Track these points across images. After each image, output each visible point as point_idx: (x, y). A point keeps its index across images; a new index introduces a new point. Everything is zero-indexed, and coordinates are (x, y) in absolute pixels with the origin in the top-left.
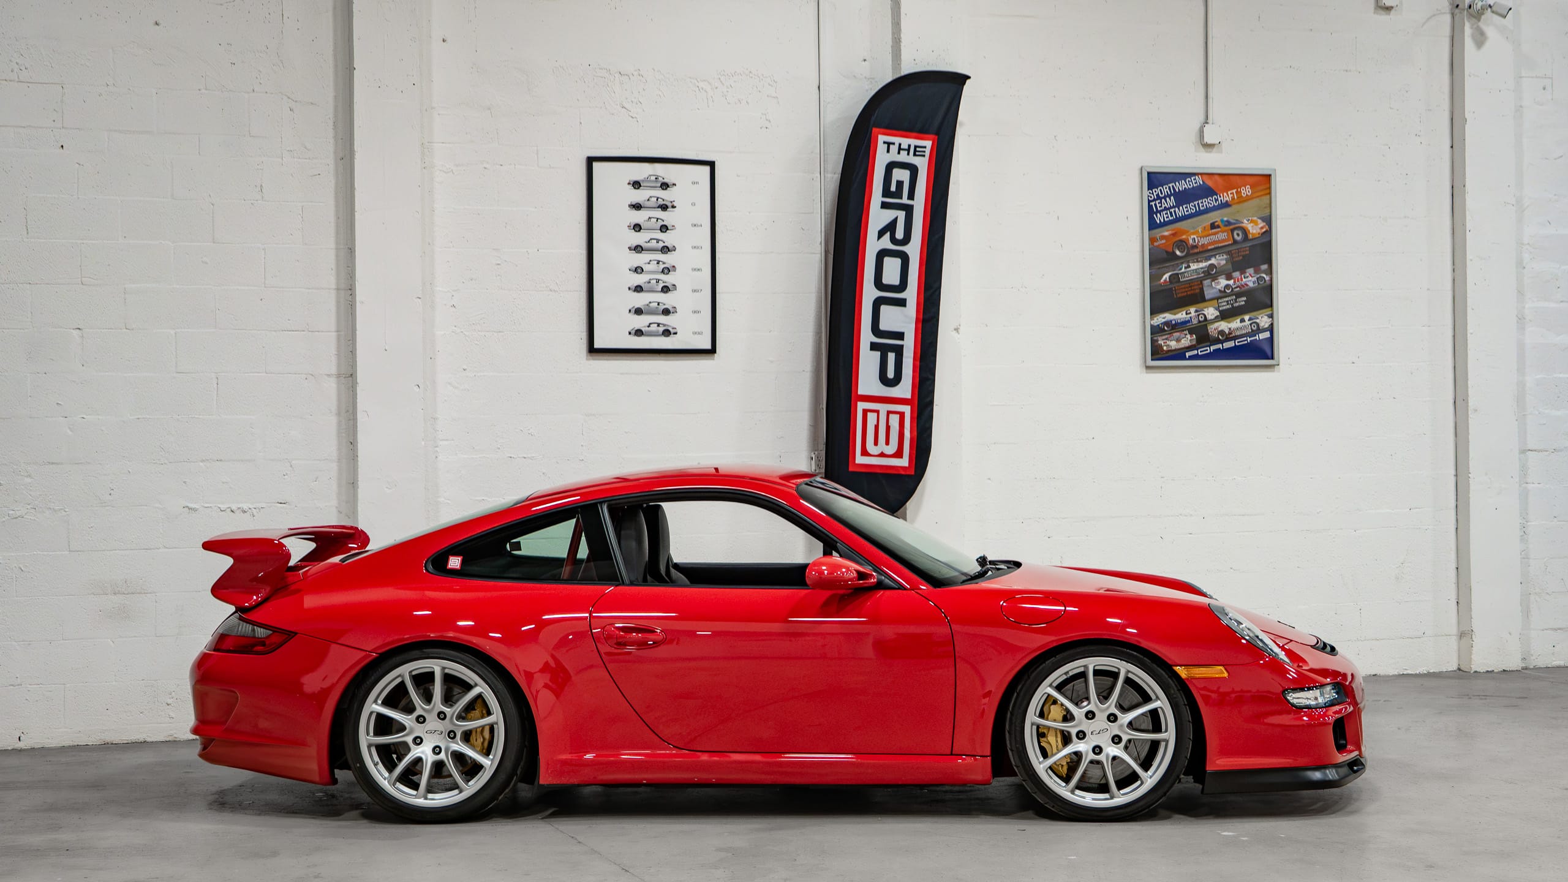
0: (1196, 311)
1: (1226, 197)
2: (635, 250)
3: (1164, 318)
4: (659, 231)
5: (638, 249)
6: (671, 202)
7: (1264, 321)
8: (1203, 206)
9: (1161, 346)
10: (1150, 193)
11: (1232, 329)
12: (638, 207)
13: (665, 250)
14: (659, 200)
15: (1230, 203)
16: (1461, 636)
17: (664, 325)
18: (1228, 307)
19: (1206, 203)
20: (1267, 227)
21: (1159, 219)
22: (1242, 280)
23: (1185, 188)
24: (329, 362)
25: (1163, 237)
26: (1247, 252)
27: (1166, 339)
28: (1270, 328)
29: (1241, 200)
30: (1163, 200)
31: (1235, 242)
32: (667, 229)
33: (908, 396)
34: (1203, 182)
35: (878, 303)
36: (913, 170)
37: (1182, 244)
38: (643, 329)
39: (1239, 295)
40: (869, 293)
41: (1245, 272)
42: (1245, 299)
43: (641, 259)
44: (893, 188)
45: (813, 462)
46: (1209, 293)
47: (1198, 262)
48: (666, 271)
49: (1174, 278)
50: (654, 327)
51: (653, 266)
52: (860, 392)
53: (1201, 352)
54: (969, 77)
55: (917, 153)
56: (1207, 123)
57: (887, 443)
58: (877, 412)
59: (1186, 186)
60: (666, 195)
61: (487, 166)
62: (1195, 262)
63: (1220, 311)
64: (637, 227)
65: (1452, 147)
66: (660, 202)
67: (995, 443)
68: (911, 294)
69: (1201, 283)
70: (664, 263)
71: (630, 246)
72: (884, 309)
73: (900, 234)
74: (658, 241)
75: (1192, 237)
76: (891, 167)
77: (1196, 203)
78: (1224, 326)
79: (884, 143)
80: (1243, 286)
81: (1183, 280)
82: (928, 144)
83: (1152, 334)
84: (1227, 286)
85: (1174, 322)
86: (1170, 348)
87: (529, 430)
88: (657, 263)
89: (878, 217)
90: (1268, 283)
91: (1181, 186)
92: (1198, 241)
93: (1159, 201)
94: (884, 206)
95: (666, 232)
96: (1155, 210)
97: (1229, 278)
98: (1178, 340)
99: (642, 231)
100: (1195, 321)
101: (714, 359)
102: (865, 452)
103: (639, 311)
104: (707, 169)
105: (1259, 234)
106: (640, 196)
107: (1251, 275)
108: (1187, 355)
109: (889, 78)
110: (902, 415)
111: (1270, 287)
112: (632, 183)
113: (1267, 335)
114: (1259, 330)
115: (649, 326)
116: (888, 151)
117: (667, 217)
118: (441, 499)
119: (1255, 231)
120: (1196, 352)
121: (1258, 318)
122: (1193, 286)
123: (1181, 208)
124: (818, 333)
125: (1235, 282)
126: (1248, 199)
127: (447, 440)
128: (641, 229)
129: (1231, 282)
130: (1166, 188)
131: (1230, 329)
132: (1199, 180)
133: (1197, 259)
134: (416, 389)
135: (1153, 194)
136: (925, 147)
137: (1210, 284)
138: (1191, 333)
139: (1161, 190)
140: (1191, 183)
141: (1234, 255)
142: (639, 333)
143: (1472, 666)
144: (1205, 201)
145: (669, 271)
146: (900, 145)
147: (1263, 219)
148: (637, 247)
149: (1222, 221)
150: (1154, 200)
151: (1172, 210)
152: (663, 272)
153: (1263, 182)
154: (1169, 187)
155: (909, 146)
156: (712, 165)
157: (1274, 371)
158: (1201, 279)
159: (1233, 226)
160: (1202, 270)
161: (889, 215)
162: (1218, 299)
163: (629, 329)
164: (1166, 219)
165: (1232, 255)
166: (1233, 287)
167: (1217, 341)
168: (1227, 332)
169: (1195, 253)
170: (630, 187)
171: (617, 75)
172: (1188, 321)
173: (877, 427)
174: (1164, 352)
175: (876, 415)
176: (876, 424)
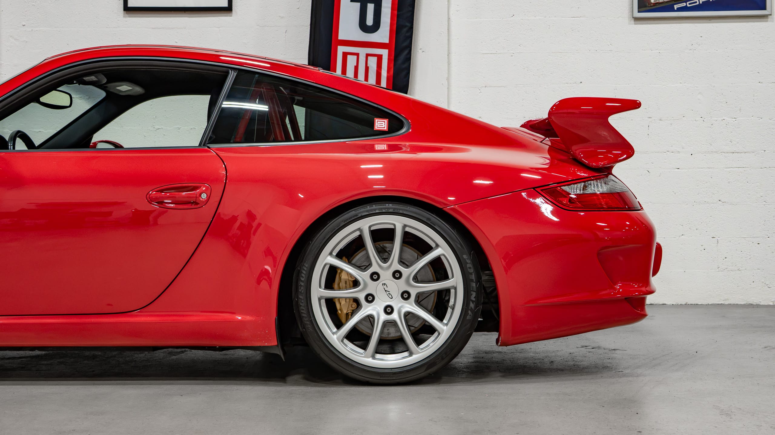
33: (387, 41)
52: (340, 38)
53: (690, 4)
57: (366, 78)
58: (357, 55)
67: (486, 87)
86: (657, 1)
101: (231, 16)
108: (676, 7)
110: (380, 58)
120: (684, 4)
157: (767, 21)
173: (356, 68)
174: (652, 5)
175: (356, 57)
176: (356, 65)
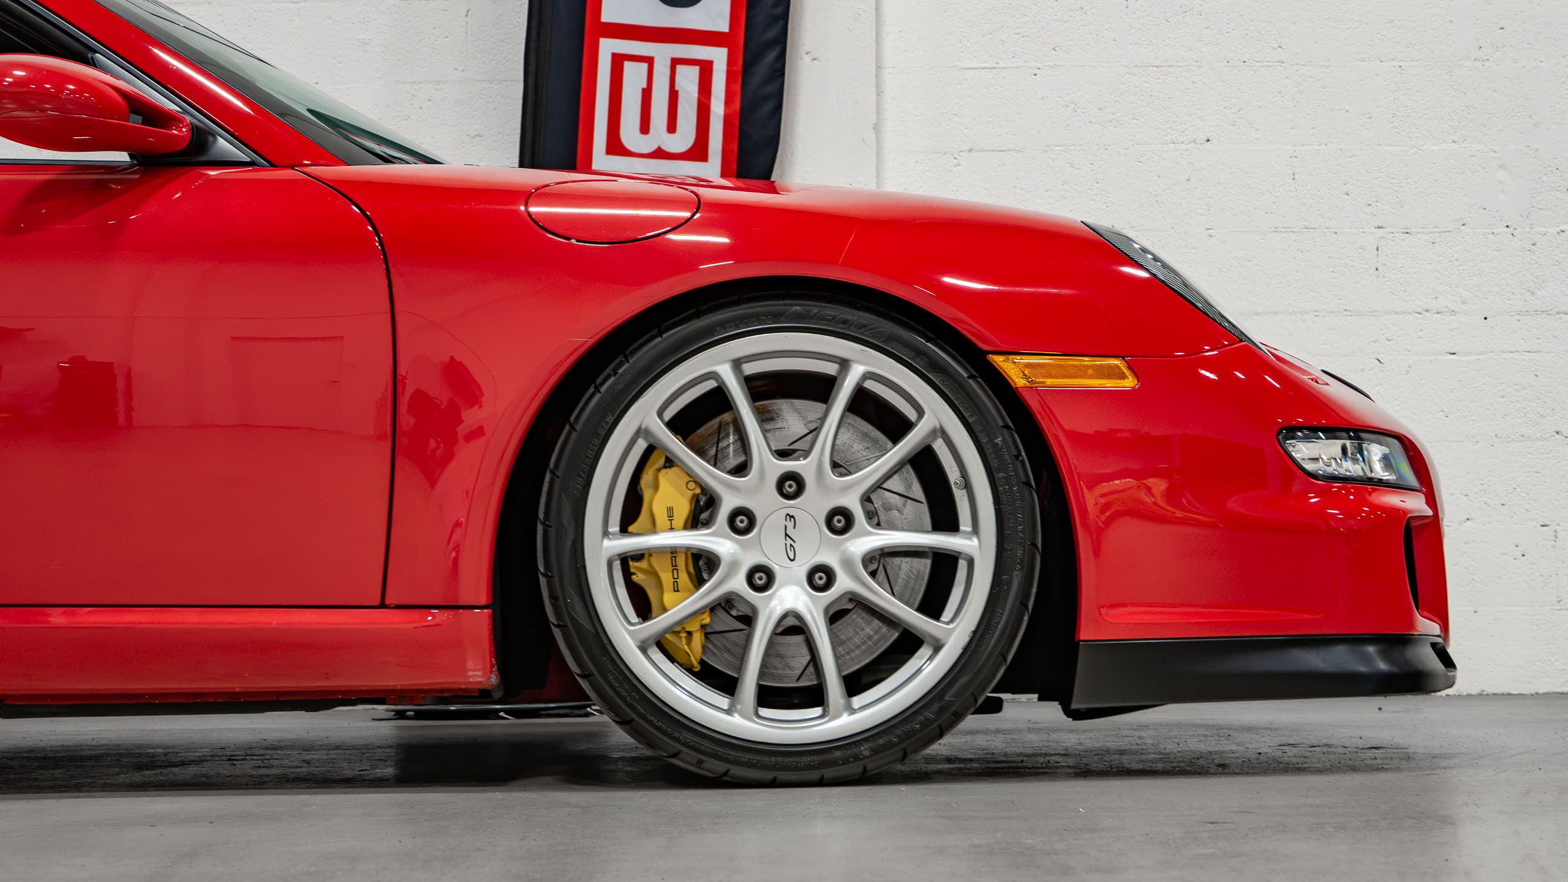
33: (725, 28)
52: (605, 18)
57: (672, 127)
58: (649, 61)
67: (971, 150)
102: (615, 147)
173: (647, 94)
175: (644, 66)
176: (645, 86)
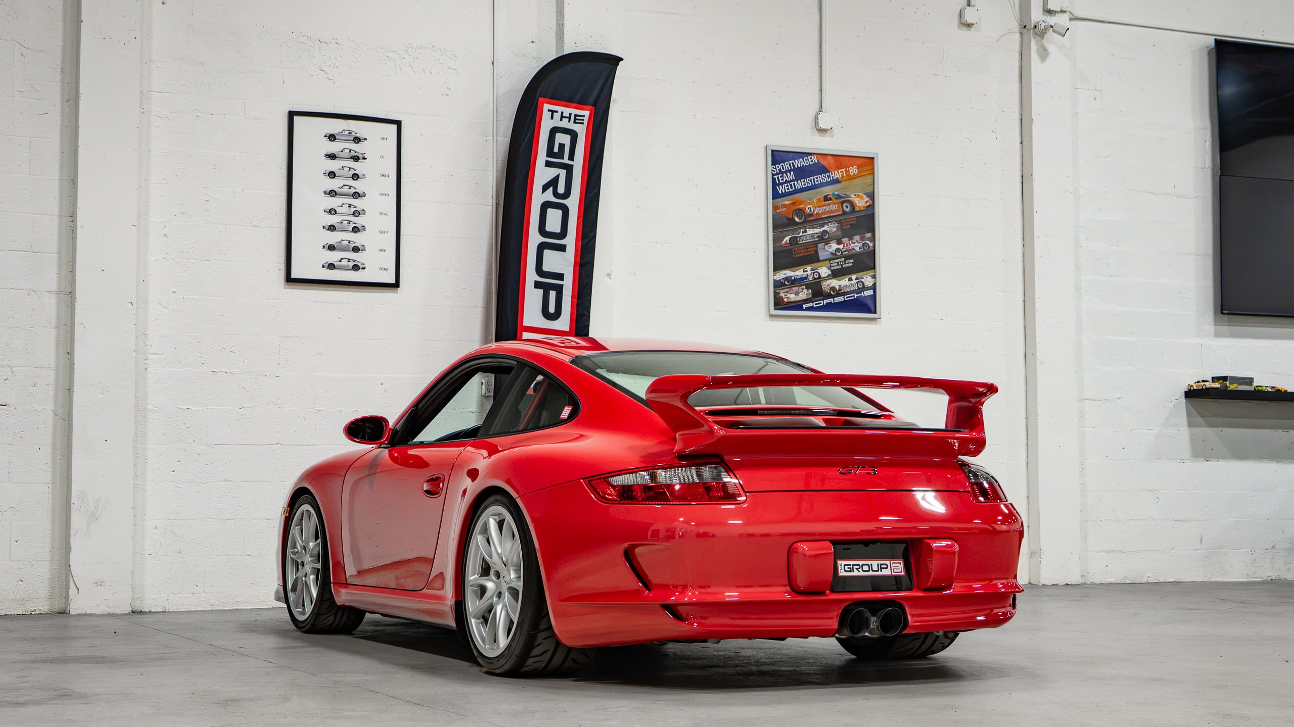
0: (812, 270)
1: (836, 175)
2: (329, 194)
3: (785, 274)
4: (351, 179)
5: (332, 193)
6: (363, 154)
7: (868, 281)
8: (817, 181)
9: (782, 298)
10: (773, 168)
11: (842, 286)
12: (333, 157)
13: (356, 195)
14: (352, 151)
15: (840, 180)
16: (1031, 554)
17: (354, 261)
18: (838, 267)
19: (821, 178)
20: (871, 201)
21: (781, 190)
22: (850, 245)
23: (803, 165)
24: (50, 280)
25: (784, 206)
26: (855, 222)
27: (787, 292)
28: (873, 287)
29: (851, 178)
30: (784, 175)
31: (844, 213)
32: (359, 177)
33: (567, 329)
34: (818, 160)
35: (541, 248)
36: (574, 135)
37: (800, 212)
38: (335, 263)
39: (847, 258)
40: (534, 239)
41: (853, 239)
42: (852, 261)
43: (334, 202)
44: (556, 150)
45: (484, 386)
46: (822, 255)
47: (813, 228)
48: (356, 214)
49: (794, 241)
50: (345, 262)
51: (345, 209)
53: (816, 304)
54: (622, 59)
55: (577, 121)
56: (821, 111)
59: (803, 163)
60: (358, 148)
61: (199, 114)
62: (811, 228)
63: (832, 271)
64: (332, 175)
65: (1021, 143)
66: (353, 154)
68: (570, 241)
69: (817, 247)
70: (355, 207)
71: (324, 190)
72: (547, 253)
73: (561, 189)
74: (350, 187)
75: (809, 206)
76: (554, 131)
77: (812, 178)
78: (835, 283)
79: (549, 110)
80: (850, 249)
81: (801, 242)
82: (586, 113)
83: (775, 287)
84: (838, 250)
85: (793, 278)
86: (790, 301)
87: (231, 348)
88: (349, 207)
89: (542, 174)
90: (871, 249)
91: (799, 163)
92: (814, 211)
93: (781, 175)
94: (548, 164)
95: (357, 180)
96: (778, 183)
97: (839, 242)
98: (797, 294)
99: (336, 178)
100: (811, 278)
101: (397, 293)
103: (331, 248)
104: (395, 127)
105: (864, 207)
106: (335, 147)
107: (857, 241)
108: (805, 306)
109: (553, 57)
111: (874, 251)
112: (328, 136)
113: (871, 292)
114: (864, 288)
115: (340, 261)
116: (552, 118)
117: (358, 167)
118: (149, 407)
119: (860, 205)
120: (812, 304)
121: (863, 278)
122: (810, 248)
123: (799, 181)
124: (489, 273)
125: (844, 246)
126: (855, 177)
127: (156, 354)
128: (335, 176)
129: (841, 246)
130: (787, 164)
131: (840, 286)
132: (815, 159)
133: (813, 225)
134: (130, 306)
135: (776, 168)
136: (584, 116)
137: (823, 247)
138: (807, 288)
139: (782, 165)
140: (807, 161)
141: (843, 224)
142: (331, 266)
143: (1041, 580)
144: (820, 177)
145: (359, 214)
146: (562, 113)
147: (866, 194)
148: (331, 191)
149: (833, 194)
150: (777, 174)
151: (792, 183)
152: (354, 214)
153: (867, 163)
154: (790, 164)
155: (570, 114)
156: (398, 123)
157: (876, 324)
158: (816, 242)
159: (843, 200)
160: (817, 235)
161: (552, 172)
162: (830, 260)
163: (323, 263)
164: (787, 191)
165: (842, 223)
166: (843, 250)
167: (829, 296)
168: (838, 289)
169: (810, 220)
170: (326, 139)
171: (318, 42)
172: (805, 278)
174: (785, 303)
